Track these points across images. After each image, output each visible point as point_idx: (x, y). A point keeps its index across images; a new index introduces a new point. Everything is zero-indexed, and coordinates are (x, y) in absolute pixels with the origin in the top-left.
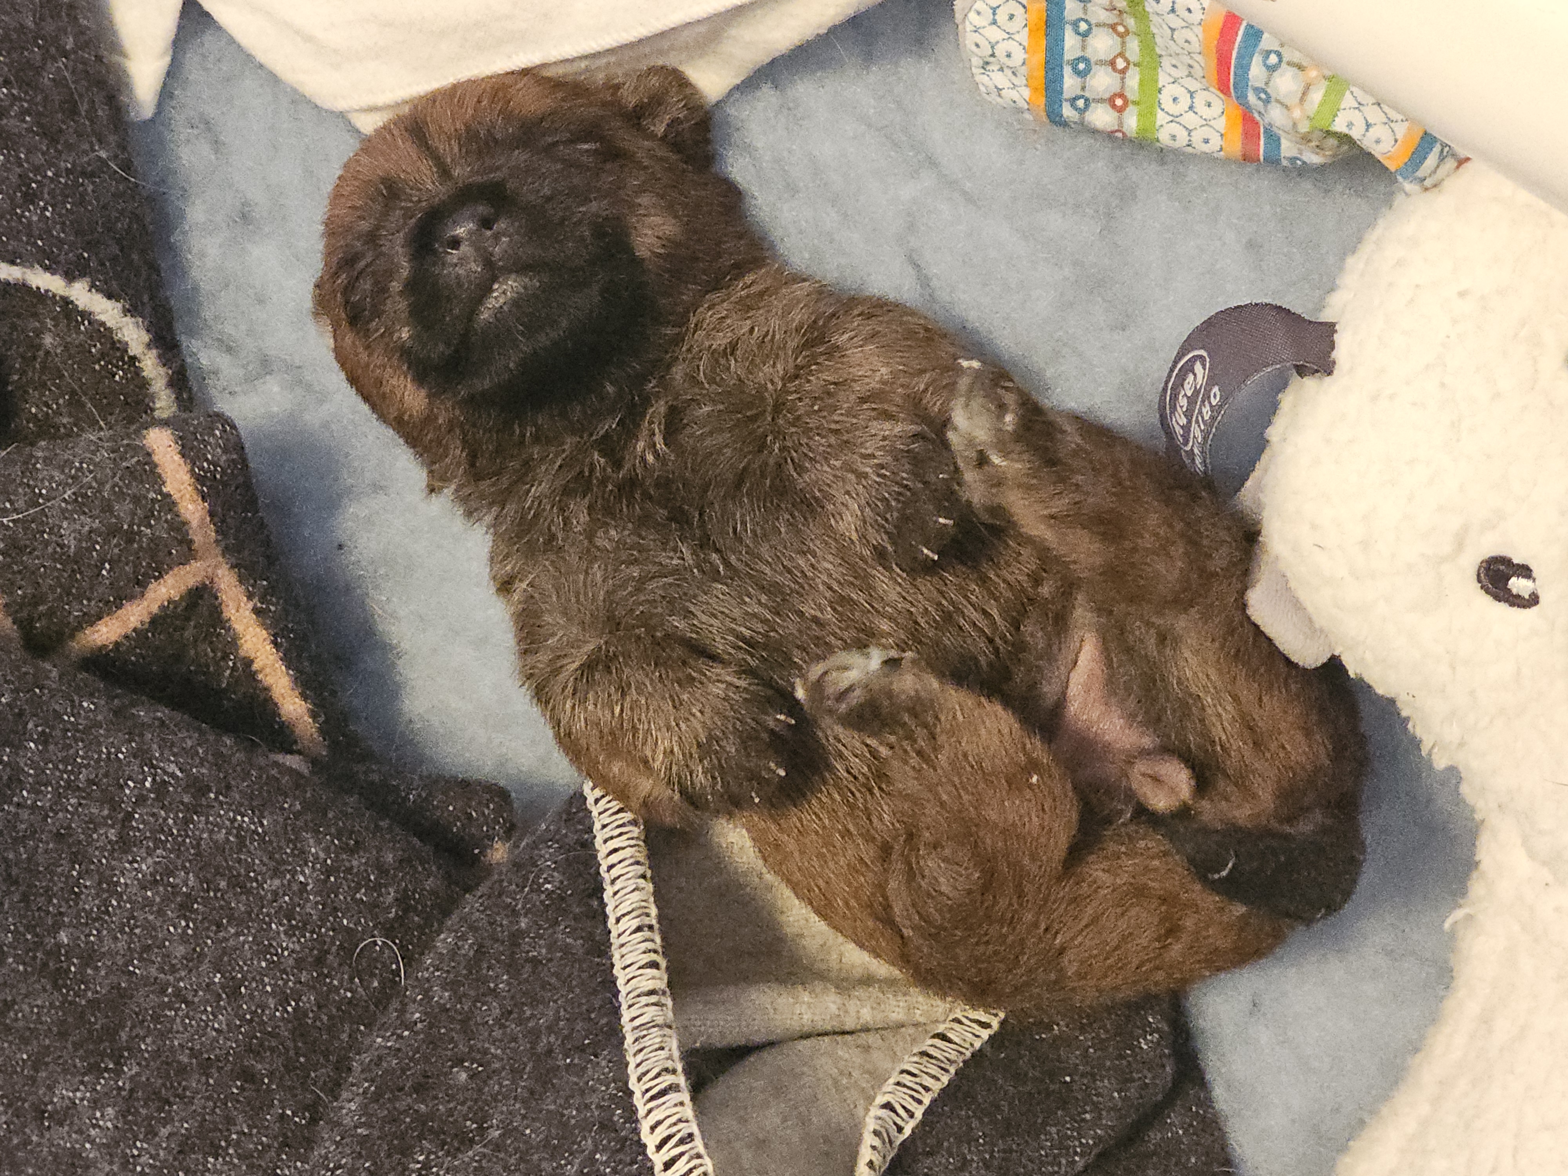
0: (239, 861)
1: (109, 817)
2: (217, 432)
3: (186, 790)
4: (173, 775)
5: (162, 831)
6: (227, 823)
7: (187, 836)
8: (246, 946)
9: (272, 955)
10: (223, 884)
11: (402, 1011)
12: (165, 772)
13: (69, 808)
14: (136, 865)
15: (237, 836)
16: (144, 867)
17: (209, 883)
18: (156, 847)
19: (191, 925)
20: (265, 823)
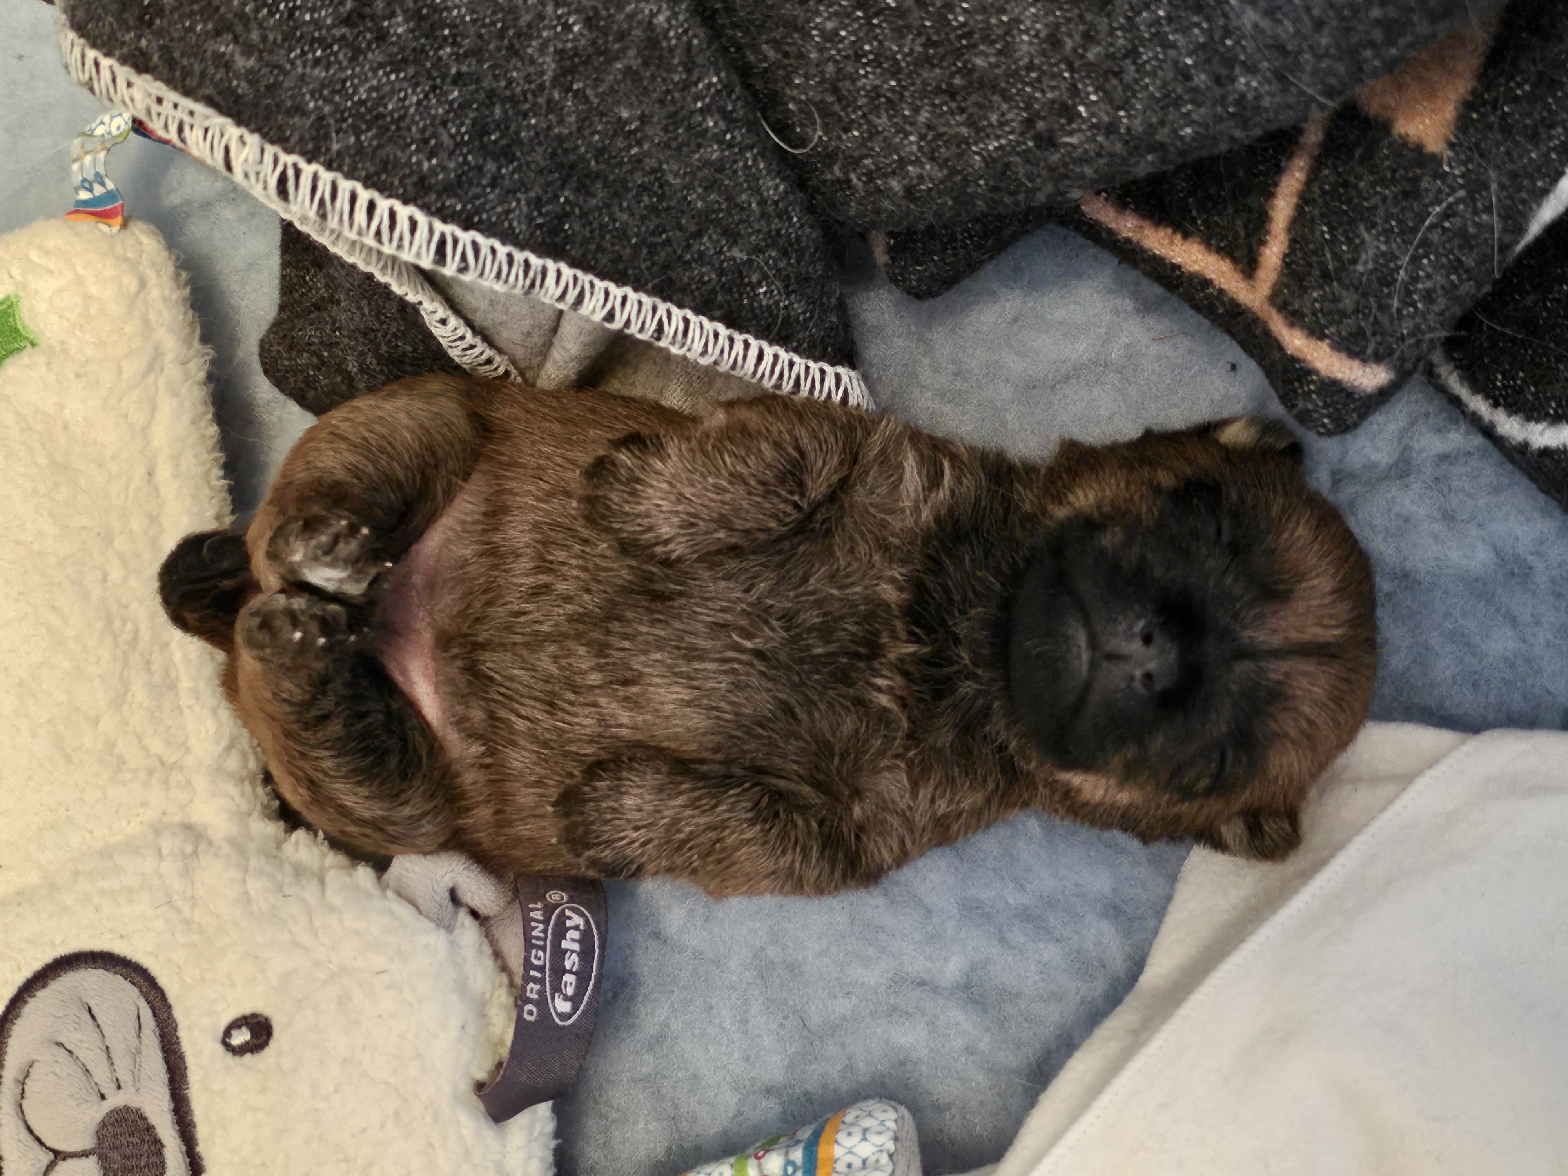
0: (962, 111)
1: (1082, 56)
2: (1326, 421)
3: (1051, 131)
4: (1071, 133)
5: (1039, 80)
6: (999, 133)
7: (1018, 94)
8: (895, 48)
9: (870, 61)
10: (957, 81)
11: (726, 115)
12: (1080, 130)
13: (1119, 33)
14: (1032, 33)
15: (983, 129)
16: (1025, 38)
17: (967, 71)
18: (1031, 62)
19: (955, 23)
20: (977, 157)
